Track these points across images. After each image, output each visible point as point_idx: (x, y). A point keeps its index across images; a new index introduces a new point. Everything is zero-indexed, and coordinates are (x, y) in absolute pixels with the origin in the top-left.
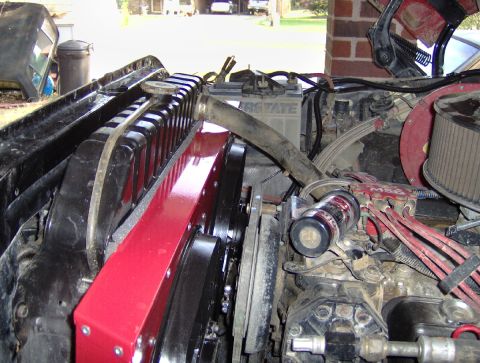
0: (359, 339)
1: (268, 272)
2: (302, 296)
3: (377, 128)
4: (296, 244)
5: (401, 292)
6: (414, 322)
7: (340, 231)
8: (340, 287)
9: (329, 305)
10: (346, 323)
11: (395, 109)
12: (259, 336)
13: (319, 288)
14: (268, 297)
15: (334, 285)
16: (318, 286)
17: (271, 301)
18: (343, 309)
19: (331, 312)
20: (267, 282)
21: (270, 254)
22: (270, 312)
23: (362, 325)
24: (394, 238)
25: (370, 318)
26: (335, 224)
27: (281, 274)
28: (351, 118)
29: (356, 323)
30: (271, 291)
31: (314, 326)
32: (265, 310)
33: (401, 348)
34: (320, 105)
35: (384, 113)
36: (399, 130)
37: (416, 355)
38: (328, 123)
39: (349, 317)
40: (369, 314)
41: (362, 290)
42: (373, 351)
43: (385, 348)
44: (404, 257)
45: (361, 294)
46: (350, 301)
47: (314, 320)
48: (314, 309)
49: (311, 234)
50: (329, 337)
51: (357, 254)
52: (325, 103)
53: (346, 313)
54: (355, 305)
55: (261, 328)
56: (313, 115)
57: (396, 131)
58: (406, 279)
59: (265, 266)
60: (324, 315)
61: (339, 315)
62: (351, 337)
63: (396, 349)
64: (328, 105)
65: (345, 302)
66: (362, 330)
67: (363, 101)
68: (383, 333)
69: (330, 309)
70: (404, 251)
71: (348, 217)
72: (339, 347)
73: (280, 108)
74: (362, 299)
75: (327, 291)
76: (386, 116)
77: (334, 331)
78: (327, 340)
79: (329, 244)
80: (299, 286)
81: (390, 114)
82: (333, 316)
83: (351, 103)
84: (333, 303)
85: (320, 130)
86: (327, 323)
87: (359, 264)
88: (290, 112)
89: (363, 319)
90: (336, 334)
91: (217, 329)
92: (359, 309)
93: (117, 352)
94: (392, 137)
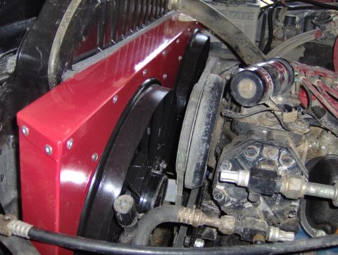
0: (281, 176)
1: (208, 116)
2: (236, 139)
3: (316, 37)
4: (234, 94)
5: (323, 154)
6: (332, 174)
7: (275, 87)
8: (269, 133)
9: (257, 146)
10: (270, 162)
11: (332, 23)
12: (196, 172)
13: (250, 132)
14: (206, 138)
15: (265, 132)
16: (250, 131)
17: (209, 141)
18: (270, 150)
19: (258, 152)
20: (206, 124)
21: (212, 102)
22: (207, 151)
23: (285, 167)
24: (321, 107)
25: (293, 162)
26: (270, 79)
27: (220, 121)
28: (296, 30)
29: (280, 165)
30: (209, 133)
31: (242, 164)
32: (203, 148)
33: (319, 189)
34: (273, 18)
35: (323, 25)
36: (333, 42)
37: (332, 197)
38: (278, 32)
39: (274, 158)
40: (293, 158)
41: (289, 139)
42: (292, 188)
43: (304, 188)
44: (329, 123)
45: (287, 141)
46: (277, 145)
47: (243, 158)
48: (244, 148)
49: (248, 85)
50: (254, 172)
51: (288, 108)
52: (277, 17)
53: (272, 154)
54: (281, 148)
55: (198, 165)
56: (267, 26)
57: (331, 43)
58: (329, 145)
59: (206, 110)
60: (252, 154)
61: (266, 156)
62: (275, 175)
63: (313, 189)
64: (279, 18)
65: (272, 145)
66: (285, 171)
67: (307, 18)
68: (303, 177)
69: (258, 150)
70: (329, 119)
71: (283, 78)
72: (262, 181)
73: (241, 15)
74: (288, 145)
75: (257, 135)
76: (325, 28)
77: (259, 168)
78: (252, 174)
79: (263, 96)
80: (234, 131)
81: (328, 27)
82: (260, 156)
83: (297, 19)
84: (262, 145)
85: (271, 37)
86: (255, 161)
87: (288, 117)
88: (249, 19)
89: (286, 161)
90: (261, 170)
91: (165, 166)
92: (284, 152)
93: (47, 150)
94: (328, 47)
